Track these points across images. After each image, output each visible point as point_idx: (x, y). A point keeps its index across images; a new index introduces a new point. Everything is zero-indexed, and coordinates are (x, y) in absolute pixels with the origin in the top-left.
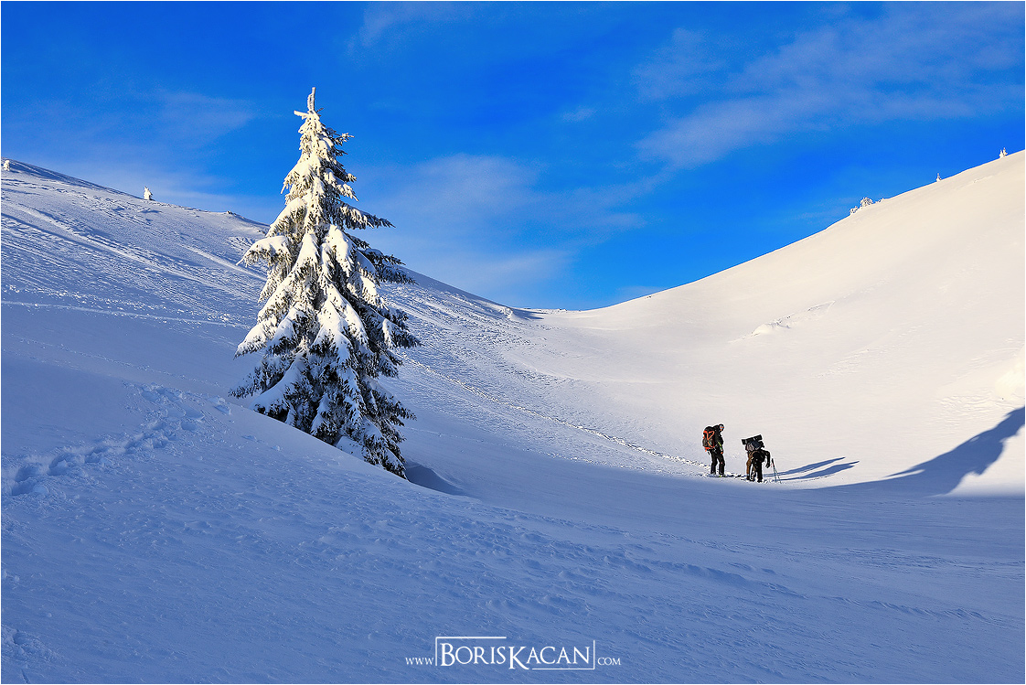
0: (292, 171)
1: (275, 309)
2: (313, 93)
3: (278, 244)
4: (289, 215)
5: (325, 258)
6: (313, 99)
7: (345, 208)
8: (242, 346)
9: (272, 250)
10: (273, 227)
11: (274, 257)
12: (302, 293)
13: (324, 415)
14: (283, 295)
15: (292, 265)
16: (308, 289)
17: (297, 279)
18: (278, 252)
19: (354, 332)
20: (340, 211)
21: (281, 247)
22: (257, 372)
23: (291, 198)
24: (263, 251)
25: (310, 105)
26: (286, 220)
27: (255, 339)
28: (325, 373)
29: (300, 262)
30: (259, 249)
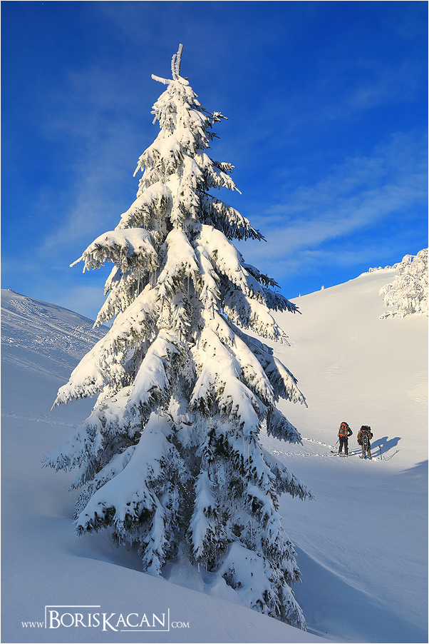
0: (150, 149)
1: (130, 338)
2: (179, 52)
3: (138, 240)
4: (149, 202)
5: (206, 264)
6: (179, 60)
7: (220, 205)
8: (65, 392)
9: (129, 247)
10: (125, 217)
11: (133, 258)
12: (171, 317)
13: (209, 513)
14: (142, 317)
15: (159, 271)
16: (182, 310)
17: (168, 293)
18: (137, 251)
19: (253, 378)
20: (213, 207)
21: (142, 244)
22: (92, 433)
23: (148, 184)
24: (116, 248)
25: (175, 68)
26: (146, 208)
27: (88, 381)
28: (210, 444)
29: (170, 269)
30: (109, 243)
